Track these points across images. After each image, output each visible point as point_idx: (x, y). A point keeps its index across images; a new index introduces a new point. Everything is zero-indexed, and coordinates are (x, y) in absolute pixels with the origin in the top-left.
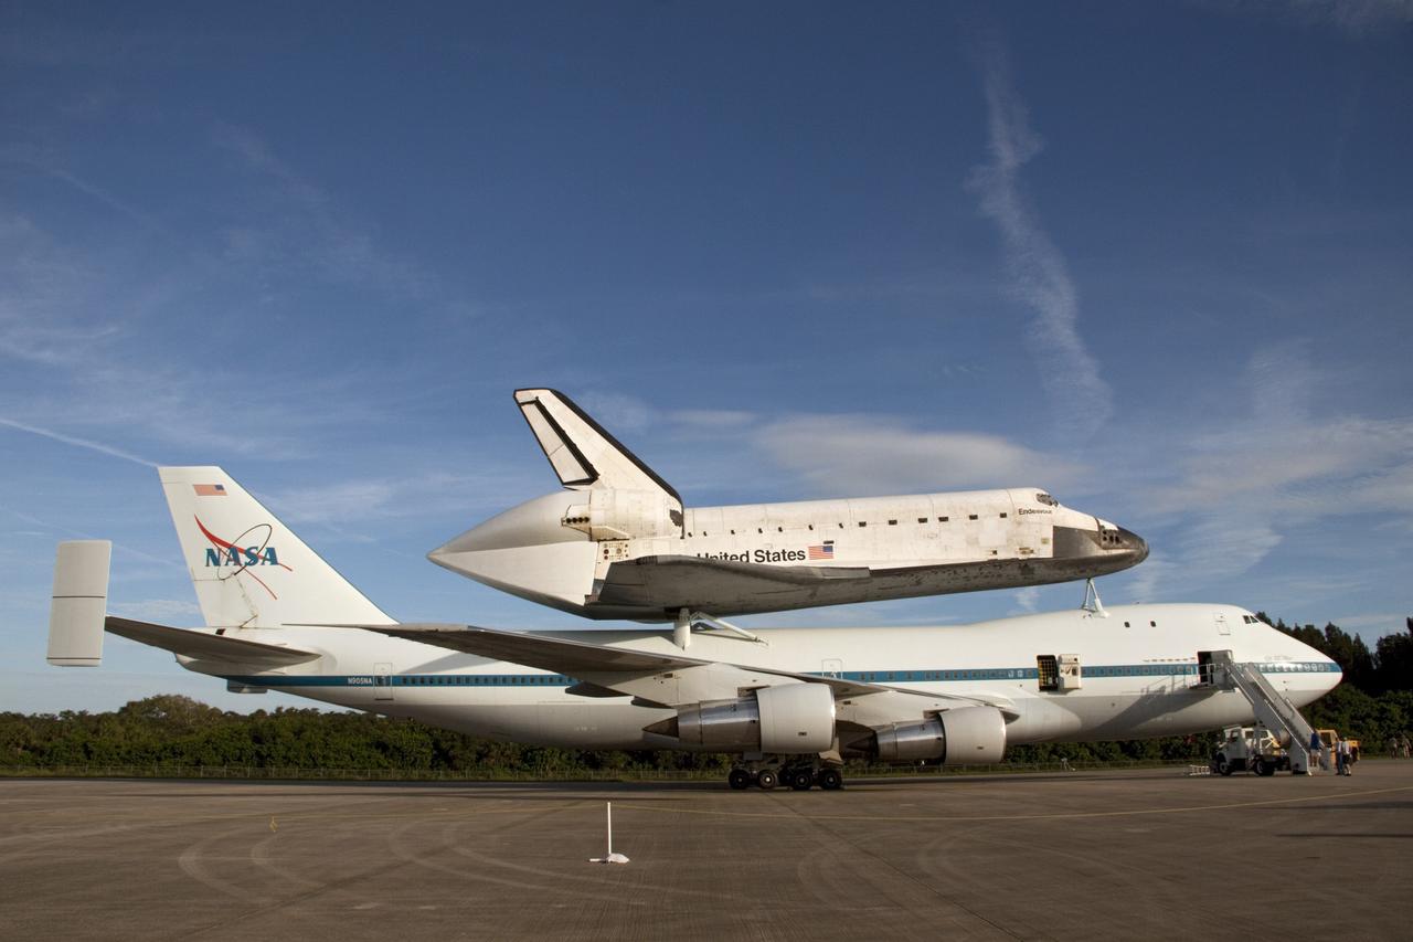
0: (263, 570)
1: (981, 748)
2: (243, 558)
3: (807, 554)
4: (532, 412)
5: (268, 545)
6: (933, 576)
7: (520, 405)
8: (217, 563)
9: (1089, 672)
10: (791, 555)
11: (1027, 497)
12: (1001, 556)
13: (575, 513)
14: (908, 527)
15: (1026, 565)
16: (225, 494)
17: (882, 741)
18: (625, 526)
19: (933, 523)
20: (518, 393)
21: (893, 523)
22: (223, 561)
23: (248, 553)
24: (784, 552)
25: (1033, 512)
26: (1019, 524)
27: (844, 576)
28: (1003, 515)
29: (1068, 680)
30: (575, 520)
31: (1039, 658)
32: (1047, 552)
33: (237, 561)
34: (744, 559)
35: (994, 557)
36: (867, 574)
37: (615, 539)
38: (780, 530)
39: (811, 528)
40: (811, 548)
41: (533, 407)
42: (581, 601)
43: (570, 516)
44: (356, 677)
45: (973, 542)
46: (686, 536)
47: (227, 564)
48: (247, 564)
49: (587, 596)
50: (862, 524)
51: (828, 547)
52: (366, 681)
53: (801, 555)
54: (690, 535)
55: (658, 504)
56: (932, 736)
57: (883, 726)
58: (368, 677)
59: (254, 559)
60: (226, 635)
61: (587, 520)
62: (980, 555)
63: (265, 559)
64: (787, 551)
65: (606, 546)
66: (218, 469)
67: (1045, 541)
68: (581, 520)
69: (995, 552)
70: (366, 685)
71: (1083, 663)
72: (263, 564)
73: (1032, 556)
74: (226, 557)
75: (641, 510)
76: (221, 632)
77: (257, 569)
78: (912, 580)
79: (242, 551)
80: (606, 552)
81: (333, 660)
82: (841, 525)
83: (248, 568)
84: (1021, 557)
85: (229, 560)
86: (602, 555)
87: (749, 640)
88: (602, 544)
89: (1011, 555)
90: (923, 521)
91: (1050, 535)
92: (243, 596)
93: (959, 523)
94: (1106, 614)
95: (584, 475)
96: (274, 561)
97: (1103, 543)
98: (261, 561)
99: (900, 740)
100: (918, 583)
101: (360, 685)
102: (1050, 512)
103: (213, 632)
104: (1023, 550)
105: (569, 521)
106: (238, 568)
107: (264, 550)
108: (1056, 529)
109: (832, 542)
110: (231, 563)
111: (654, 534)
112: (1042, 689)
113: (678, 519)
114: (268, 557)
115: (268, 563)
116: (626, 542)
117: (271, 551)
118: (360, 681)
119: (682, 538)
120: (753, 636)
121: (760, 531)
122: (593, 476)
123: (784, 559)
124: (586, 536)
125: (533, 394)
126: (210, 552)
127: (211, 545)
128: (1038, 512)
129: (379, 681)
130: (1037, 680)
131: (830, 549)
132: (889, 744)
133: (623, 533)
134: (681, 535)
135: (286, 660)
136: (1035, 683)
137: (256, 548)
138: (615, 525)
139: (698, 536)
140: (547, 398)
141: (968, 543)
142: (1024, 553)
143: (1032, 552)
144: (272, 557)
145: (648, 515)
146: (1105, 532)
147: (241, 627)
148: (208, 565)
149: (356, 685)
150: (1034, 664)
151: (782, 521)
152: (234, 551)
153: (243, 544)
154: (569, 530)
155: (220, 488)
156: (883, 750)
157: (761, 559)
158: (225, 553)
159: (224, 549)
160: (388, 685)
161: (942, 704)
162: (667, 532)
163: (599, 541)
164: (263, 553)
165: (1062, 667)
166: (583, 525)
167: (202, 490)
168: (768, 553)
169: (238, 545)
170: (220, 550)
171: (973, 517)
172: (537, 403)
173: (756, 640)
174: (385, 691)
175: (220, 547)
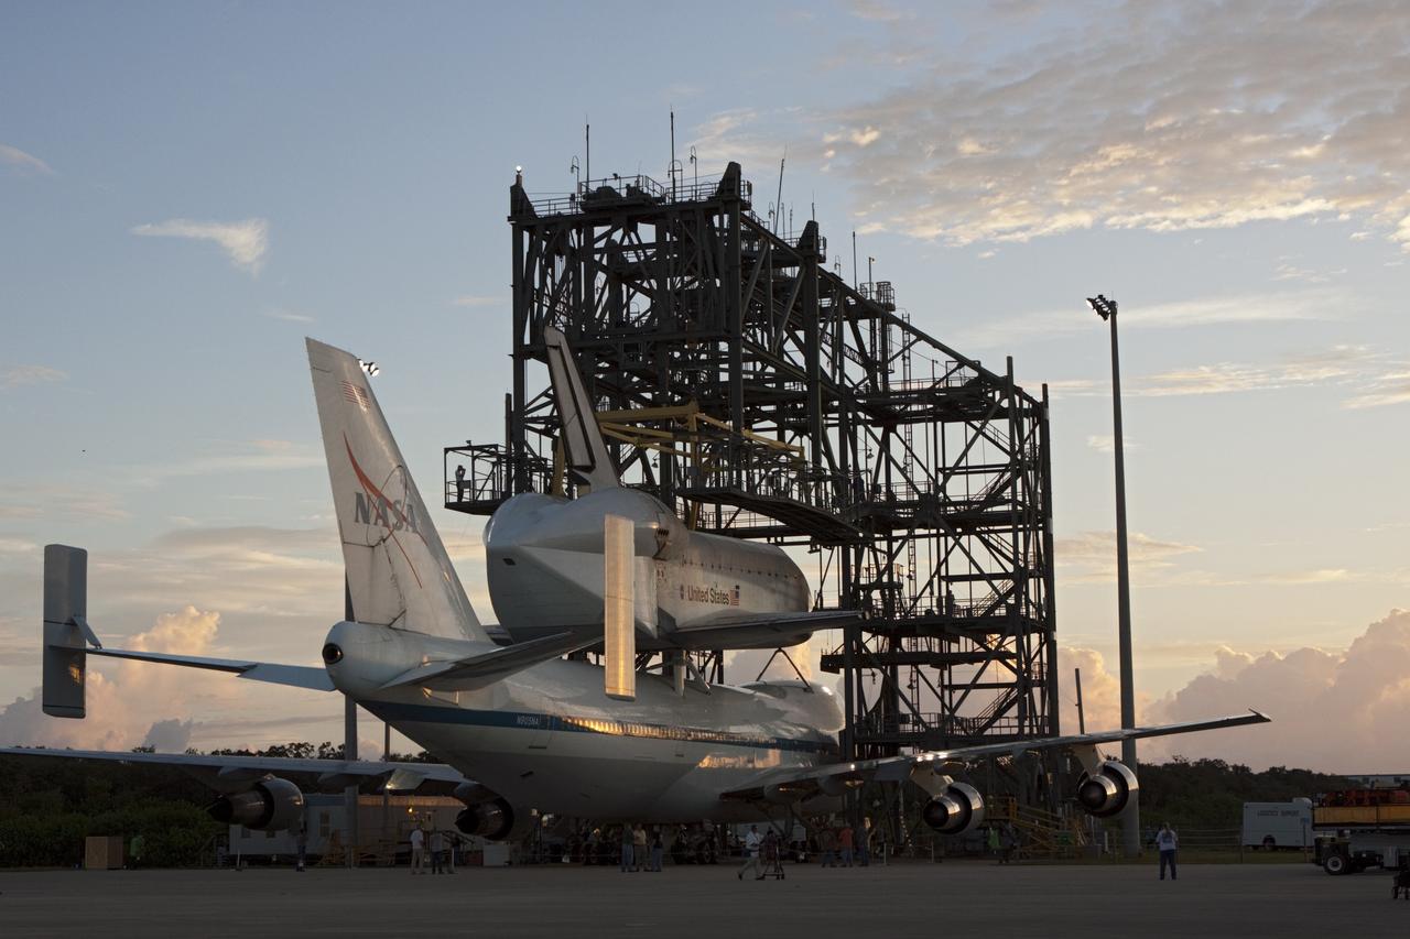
2: (392, 520)
4: (556, 361)
8: (366, 521)
13: (663, 523)
22: (372, 520)
23: (393, 509)
33: (386, 522)
37: (664, 559)
41: (557, 355)
44: (526, 715)
47: (376, 524)
48: (395, 527)
49: (657, 627)
52: (533, 722)
54: (685, 562)
58: (536, 715)
61: (667, 533)
63: (407, 523)
65: (658, 565)
68: (664, 533)
70: (532, 726)
72: (407, 530)
74: (375, 513)
77: (402, 535)
79: (390, 505)
80: (658, 574)
83: (394, 533)
85: (378, 517)
88: (656, 562)
92: (393, 578)
95: (588, 463)
96: (414, 527)
98: (404, 525)
101: (527, 726)
105: (660, 531)
106: (385, 532)
107: (405, 509)
110: (380, 522)
114: (409, 520)
115: (410, 529)
116: (665, 564)
117: (410, 511)
118: (528, 720)
121: (712, 567)
122: (592, 463)
124: (656, 551)
126: (359, 496)
127: (361, 490)
137: (400, 503)
140: (565, 346)
144: (412, 520)
147: (389, 627)
148: (357, 521)
149: (523, 726)
152: (383, 505)
153: (389, 494)
155: (363, 393)
158: (374, 505)
159: (373, 497)
160: (550, 728)
163: (656, 559)
164: (405, 513)
169: (383, 494)
170: (369, 497)
172: (560, 350)
173: (708, 694)
175: (370, 493)
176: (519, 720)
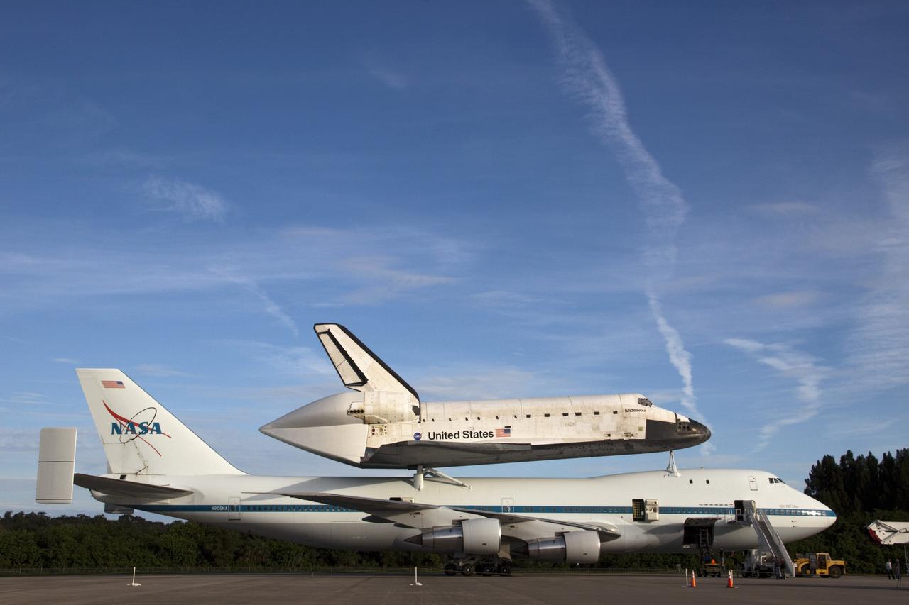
0: (151, 437)
1: (586, 554)
2: (138, 430)
3: (494, 434)
4: (325, 338)
5: (155, 421)
6: (570, 449)
7: (318, 334)
8: (119, 432)
9: (664, 510)
10: (484, 434)
11: (631, 401)
12: (613, 437)
13: (355, 407)
14: (556, 419)
15: (628, 444)
16: (124, 387)
17: (531, 548)
18: (385, 415)
19: (572, 417)
20: (317, 326)
21: (547, 415)
22: (124, 430)
23: (141, 426)
24: (481, 432)
25: (634, 410)
26: (625, 418)
27: (515, 448)
28: (615, 413)
29: (650, 514)
30: (355, 411)
31: (634, 501)
32: (641, 435)
33: (134, 432)
34: (457, 436)
35: (608, 438)
36: (529, 448)
37: (379, 423)
38: (479, 419)
39: (497, 418)
40: (497, 430)
41: (327, 336)
42: (358, 461)
43: (352, 409)
44: (217, 506)
45: (596, 428)
46: (422, 421)
47: (126, 433)
48: (140, 433)
49: (361, 458)
50: (529, 416)
51: (507, 430)
52: (223, 508)
53: (491, 434)
54: (424, 421)
55: (405, 401)
56: (559, 547)
57: (532, 540)
58: (225, 506)
59: (145, 430)
60: (128, 479)
61: (363, 411)
62: (600, 437)
63: (152, 430)
64: (483, 432)
65: (373, 427)
66: (118, 370)
67: (640, 429)
68: (358, 411)
69: (609, 435)
70: (223, 511)
71: (661, 504)
72: (151, 433)
73: (632, 438)
74: (126, 429)
75: (395, 406)
76: (123, 477)
77: (148, 436)
78: (558, 451)
79: (137, 425)
80: (373, 430)
81: (201, 496)
82: (515, 417)
83: (141, 436)
84: (625, 438)
85: (128, 430)
86: (371, 432)
87: (458, 485)
88: (371, 425)
89: (620, 437)
90: (565, 415)
91: (644, 425)
92: (138, 454)
93: (588, 416)
94: (679, 475)
95: (359, 380)
96: (159, 431)
97: (679, 430)
98: (150, 431)
99: (540, 548)
100: (562, 453)
101: (219, 511)
102: (645, 411)
103: (118, 478)
104: (627, 434)
105: (351, 412)
106: (134, 436)
107: (152, 424)
108: (648, 421)
109: (510, 427)
110: (129, 433)
111: (402, 420)
112: (635, 520)
113: (417, 411)
114: (155, 428)
115: (154, 433)
116: (385, 425)
117: (157, 425)
118: (219, 508)
119: (419, 422)
120: (461, 483)
121: (467, 419)
122: (364, 380)
123: (481, 437)
124: (362, 421)
125: (327, 327)
126: (115, 425)
127: (115, 421)
128: (637, 410)
129: (232, 508)
130: (632, 515)
131: (509, 431)
132: (535, 551)
133: (382, 418)
134: (418, 420)
135: (169, 495)
136: (631, 516)
137: (147, 423)
138: (379, 415)
139: (429, 422)
140: (335, 330)
141: (592, 429)
142: (627, 436)
143: (632, 435)
144: (157, 428)
145: (399, 409)
146: (680, 424)
147: (137, 474)
148: (113, 433)
149: (217, 511)
150: (630, 504)
151: (480, 413)
152: (131, 425)
153: (138, 420)
154: (351, 417)
155: (120, 383)
156: (531, 553)
157: (466, 436)
158: (125, 426)
159: (125, 423)
160: (238, 511)
161: (566, 528)
162: (411, 419)
163: (369, 424)
164: (151, 426)
165: (647, 507)
166: (360, 415)
167: (108, 384)
168: (471, 433)
169: (133, 421)
170: (121, 424)
171: (597, 413)
172: (329, 333)
173: (463, 485)
174: (235, 514)
175: (122, 422)
176: (213, 508)
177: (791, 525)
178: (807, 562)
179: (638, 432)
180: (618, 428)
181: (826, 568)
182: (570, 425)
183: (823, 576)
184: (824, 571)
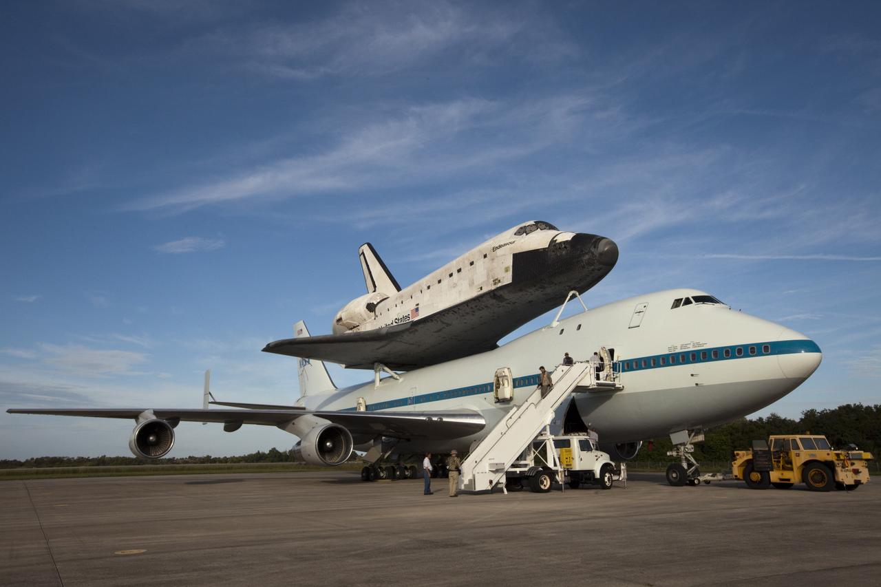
3: (411, 316)
4: (362, 259)
10: (405, 318)
12: (485, 290)
14: (445, 282)
15: (494, 295)
18: (351, 318)
19: (455, 274)
21: (440, 281)
24: (403, 316)
25: (500, 247)
26: (492, 260)
28: (485, 256)
31: (496, 374)
32: (507, 279)
35: (481, 292)
37: (355, 327)
38: (402, 302)
39: (412, 297)
40: (412, 311)
41: (362, 256)
45: (471, 283)
46: (376, 317)
50: (429, 287)
53: (408, 317)
61: (342, 318)
62: (474, 293)
64: (405, 316)
66: (301, 322)
67: (507, 270)
69: (481, 288)
73: (500, 285)
82: (421, 292)
84: (493, 288)
89: (489, 288)
90: (451, 275)
91: (510, 262)
93: (467, 270)
95: (373, 289)
102: (514, 242)
104: (496, 281)
105: (338, 321)
108: (515, 255)
109: (418, 304)
112: (496, 401)
113: (372, 307)
116: (359, 327)
119: (375, 319)
120: (395, 376)
121: (396, 305)
122: (375, 288)
124: (346, 328)
125: (363, 248)
128: (505, 245)
130: (492, 394)
131: (417, 310)
134: (374, 317)
136: (492, 396)
139: (379, 316)
140: (366, 249)
142: (495, 284)
143: (499, 281)
145: (358, 310)
150: (493, 379)
151: (402, 296)
154: (339, 326)
155: (302, 330)
157: (396, 324)
162: (368, 317)
163: (350, 329)
165: (500, 380)
166: (341, 322)
168: (399, 319)
171: (472, 264)
172: (363, 253)
173: (396, 378)
177: (691, 383)
178: (750, 457)
179: (504, 274)
180: (488, 276)
181: (792, 469)
182: (455, 286)
183: (784, 485)
184: (787, 475)
